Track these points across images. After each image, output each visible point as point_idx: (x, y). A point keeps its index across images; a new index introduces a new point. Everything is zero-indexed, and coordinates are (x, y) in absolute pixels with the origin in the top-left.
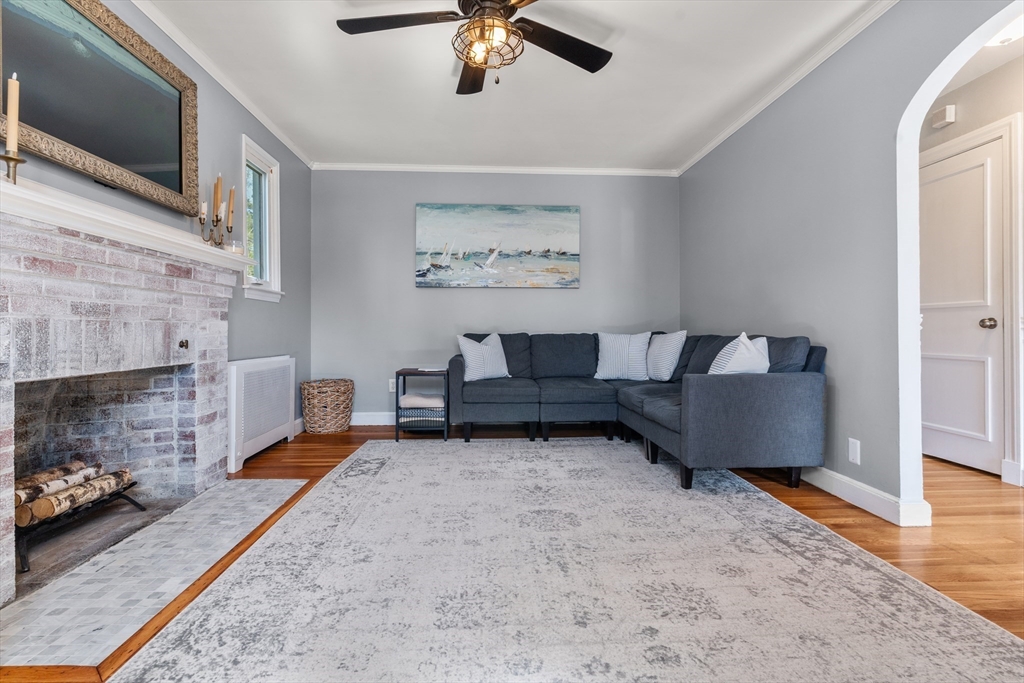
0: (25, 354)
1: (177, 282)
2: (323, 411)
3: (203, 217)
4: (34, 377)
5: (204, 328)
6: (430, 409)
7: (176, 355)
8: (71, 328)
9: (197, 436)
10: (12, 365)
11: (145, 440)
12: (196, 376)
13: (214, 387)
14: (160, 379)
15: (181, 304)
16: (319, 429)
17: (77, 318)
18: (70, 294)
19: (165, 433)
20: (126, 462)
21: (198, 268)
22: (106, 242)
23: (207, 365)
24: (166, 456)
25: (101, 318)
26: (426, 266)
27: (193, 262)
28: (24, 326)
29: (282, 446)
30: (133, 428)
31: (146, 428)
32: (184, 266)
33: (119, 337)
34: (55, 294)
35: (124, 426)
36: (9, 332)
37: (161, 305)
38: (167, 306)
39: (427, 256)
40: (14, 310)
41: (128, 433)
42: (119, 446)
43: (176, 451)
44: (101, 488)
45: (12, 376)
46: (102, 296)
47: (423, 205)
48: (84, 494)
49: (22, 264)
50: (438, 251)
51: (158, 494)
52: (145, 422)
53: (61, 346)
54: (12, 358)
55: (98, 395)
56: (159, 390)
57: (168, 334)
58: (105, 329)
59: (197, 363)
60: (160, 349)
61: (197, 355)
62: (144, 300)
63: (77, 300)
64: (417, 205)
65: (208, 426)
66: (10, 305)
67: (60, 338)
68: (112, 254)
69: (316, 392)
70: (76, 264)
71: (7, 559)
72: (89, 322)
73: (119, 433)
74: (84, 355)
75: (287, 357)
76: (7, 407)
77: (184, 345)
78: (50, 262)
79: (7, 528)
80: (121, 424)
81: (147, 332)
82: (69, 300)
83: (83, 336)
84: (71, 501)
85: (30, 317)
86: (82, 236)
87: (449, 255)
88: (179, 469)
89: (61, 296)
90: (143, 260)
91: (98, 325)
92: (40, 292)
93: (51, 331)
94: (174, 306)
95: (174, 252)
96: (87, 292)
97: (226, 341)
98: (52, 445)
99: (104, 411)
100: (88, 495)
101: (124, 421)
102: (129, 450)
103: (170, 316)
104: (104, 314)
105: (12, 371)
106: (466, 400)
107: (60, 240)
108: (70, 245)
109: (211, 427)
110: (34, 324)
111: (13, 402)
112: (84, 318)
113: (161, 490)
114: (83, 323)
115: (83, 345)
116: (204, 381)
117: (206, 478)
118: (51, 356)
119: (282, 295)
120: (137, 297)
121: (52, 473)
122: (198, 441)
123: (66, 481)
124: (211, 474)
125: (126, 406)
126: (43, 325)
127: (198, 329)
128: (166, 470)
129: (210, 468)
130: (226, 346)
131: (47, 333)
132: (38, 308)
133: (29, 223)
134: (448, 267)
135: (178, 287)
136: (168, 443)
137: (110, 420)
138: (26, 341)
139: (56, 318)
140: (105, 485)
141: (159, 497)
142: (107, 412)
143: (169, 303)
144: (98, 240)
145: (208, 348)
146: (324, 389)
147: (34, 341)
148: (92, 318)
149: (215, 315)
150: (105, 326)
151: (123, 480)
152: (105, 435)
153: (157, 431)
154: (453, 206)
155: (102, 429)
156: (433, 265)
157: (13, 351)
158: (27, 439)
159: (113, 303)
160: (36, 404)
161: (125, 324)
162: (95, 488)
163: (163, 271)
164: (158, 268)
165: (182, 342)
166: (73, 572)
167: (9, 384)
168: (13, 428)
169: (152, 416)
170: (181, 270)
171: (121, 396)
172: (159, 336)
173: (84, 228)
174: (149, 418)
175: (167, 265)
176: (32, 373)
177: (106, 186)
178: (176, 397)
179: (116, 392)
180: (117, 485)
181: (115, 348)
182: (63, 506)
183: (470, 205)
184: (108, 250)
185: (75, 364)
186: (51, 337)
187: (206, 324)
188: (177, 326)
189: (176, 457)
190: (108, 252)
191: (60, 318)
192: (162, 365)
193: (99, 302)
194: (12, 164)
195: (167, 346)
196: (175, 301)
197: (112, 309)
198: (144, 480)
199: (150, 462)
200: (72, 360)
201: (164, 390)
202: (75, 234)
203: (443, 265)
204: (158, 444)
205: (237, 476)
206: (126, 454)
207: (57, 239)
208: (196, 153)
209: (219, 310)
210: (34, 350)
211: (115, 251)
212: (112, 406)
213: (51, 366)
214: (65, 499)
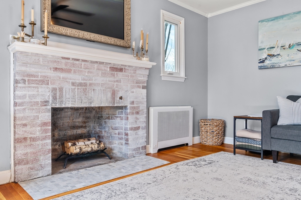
0: (54, 98)
1: (117, 74)
2: (206, 134)
3: (133, 47)
4: (58, 106)
5: (133, 92)
6: (253, 139)
7: (118, 102)
8: (71, 91)
9: (129, 135)
10: (50, 102)
11: (115, 134)
12: (128, 111)
13: (138, 116)
14: (119, 111)
15: (121, 82)
16: (205, 143)
17: (74, 87)
18: (71, 79)
19: (121, 132)
20: (110, 141)
21: (126, 68)
22: (80, 60)
23: (134, 107)
24: (121, 141)
25: (83, 87)
26: (264, 56)
27: (122, 65)
28: (54, 90)
29: (185, 147)
30: (112, 129)
31: (116, 129)
32: (119, 67)
33: (91, 94)
34: (65, 79)
35: (110, 128)
36: (49, 91)
37: (110, 83)
38: (113, 83)
39: (265, 50)
40: (51, 84)
41: (111, 131)
42: (109, 135)
43: (124, 139)
44: (91, 147)
45: (50, 105)
46: (84, 79)
47: (262, 21)
48: (85, 148)
49: (52, 70)
50: (272, 46)
51: (119, 155)
52: (116, 127)
53: (68, 96)
54: (50, 99)
55: (104, 116)
56: (119, 116)
57: (114, 93)
58: (85, 91)
59: (129, 106)
60: (110, 99)
61: (129, 102)
62: (102, 81)
63: (74, 81)
64: (259, 22)
65: (135, 132)
66: (50, 83)
67: (67, 94)
68: (85, 64)
69: (203, 124)
70: (71, 69)
71: (48, 161)
72: (78, 88)
73: (109, 130)
74: (76, 100)
75: (190, 107)
76: (49, 114)
77: (121, 98)
78: (62, 69)
79: (49, 152)
80: (109, 127)
81: (103, 93)
82: (71, 81)
83: (76, 93)
84: (80, 149)
85: (56, 87)
86: (71, 59)
87: (279, 48)
88: (124, 146)
89: (68, 80)
90: (99, 66)
91: (82, 90)
92: (60, 79)
93: (64, 91)
94: (117, 83)
95: (112, 62)
96: (78, 78)
97: (145, 98)
98: (93, 131)
99: (105, 122)
100: (86, 149)
101: (110, 126)
102: (111, 137)
103: (115, 87)
104: (85, 86)
105: (50, 103)
106: (273, 136)
107: (64, 61)
108: (67, 63)
109: (136, 132)
110: (58, 89)
111: (51, 113)
112: (76, 87)
113: (119, 154)
114: (76, 89)
115: (76, 97)
116: (133, 113)
117: (134, 152)
118: (64, 99)
119: (185, 78)
120: (99, 79)
121: (84, 140)
122: (129, 137)
123: (85, 143)
124: (137, 151)
125: (111, 121)
126: (61, 89)
127: (129, 92)
128: (121, 146)
129: (136, 149)
130: (146, 100)
131: (62, 92)
132: (59, 84)
133: (50, 57)
134: (279, 55)
135: (117, 76)
136: (122, 136)
137: (107, 125)
138: (55, 94)
139: (66, 87)
140: (93, 146)
141: (119, 156)
142: (106, 122)
143: (114, 82)
144: (78, 60)
145: (135, 100)
146: (206, 123)
147: (58, 95)
148: (80, 87)
149: (139, 87)
150: (85, 90)
151: (100, 146)
152: (105, 130)
153: (118, 131)
154: (282, 17)
155: (104, 128)
156: (269, 55)
157: (51, 97)
158: (86, 128)
159: (88, 82)
160: (88, 117)
161: (94, 90)
162: (89, 147)
163: (108, 70)
164: (106, 68)
165: (120, 97)
166: (72, 172)
167: (49, 107)
168: (51, 121)
169: (117, 125)
170: (117, 69)
171: (109, 117)
172: (109, 95)
173: (71, 57)
174: (116, 126)
175: (110, 67)
176: (57, 104)
177: (91, 41)
178: (124, 119)
179: (108, 115)
180: (98, 147)
181: (89, 98)
182: (77, 150)
183: (294, 13)
184: (83, 63)
185: (73, 103)
186: (64, 93)
187: (134, 90)
188: (118, 91)
189: (124, 142)
190: (83, 64)
191: (67, 87)
192: (111, 105)
193: (82, 82)
194: (46, 38)
195: (113, 98)
196: (117, 81)
197: (88, 84)
198: (115, 149)
199: (117, 142)
200: (72, 101)
201: (121, 116)
202: (68, 59)
203: (275, 54)
204: (119, 136)
205: (154, 155)
206: (110, 138)
207: (63, 61)
208: (130, 22)
209: (141, 85)
210: (58, 97)
211: (86, 64)
212: (107, 120)
213: (64, 103)
214: (78, 148)
